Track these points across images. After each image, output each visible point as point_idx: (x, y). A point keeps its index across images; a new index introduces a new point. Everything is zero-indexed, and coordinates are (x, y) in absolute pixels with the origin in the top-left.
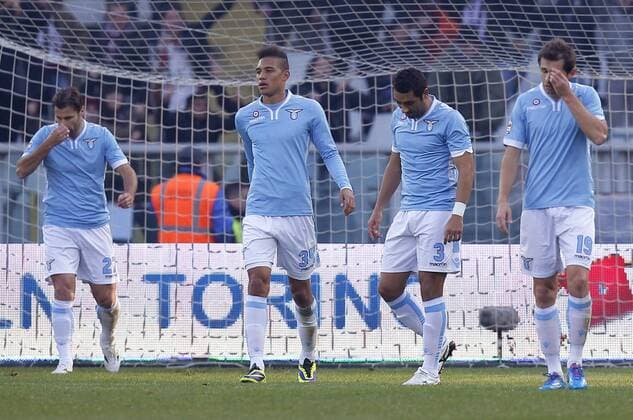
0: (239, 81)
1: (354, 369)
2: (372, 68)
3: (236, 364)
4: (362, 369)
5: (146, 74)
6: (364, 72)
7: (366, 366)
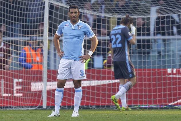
0: (136, 16)
1: (175, 109)
2: (179, 11)
3: (136, 108)
4: (177, 110)
5: (106, 14)
6: (177, 13)
7: (178, 108)
